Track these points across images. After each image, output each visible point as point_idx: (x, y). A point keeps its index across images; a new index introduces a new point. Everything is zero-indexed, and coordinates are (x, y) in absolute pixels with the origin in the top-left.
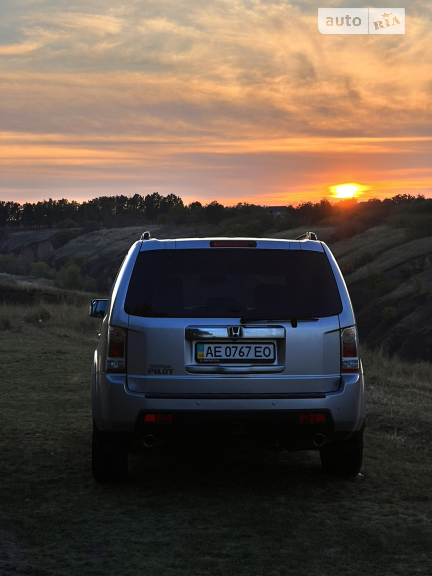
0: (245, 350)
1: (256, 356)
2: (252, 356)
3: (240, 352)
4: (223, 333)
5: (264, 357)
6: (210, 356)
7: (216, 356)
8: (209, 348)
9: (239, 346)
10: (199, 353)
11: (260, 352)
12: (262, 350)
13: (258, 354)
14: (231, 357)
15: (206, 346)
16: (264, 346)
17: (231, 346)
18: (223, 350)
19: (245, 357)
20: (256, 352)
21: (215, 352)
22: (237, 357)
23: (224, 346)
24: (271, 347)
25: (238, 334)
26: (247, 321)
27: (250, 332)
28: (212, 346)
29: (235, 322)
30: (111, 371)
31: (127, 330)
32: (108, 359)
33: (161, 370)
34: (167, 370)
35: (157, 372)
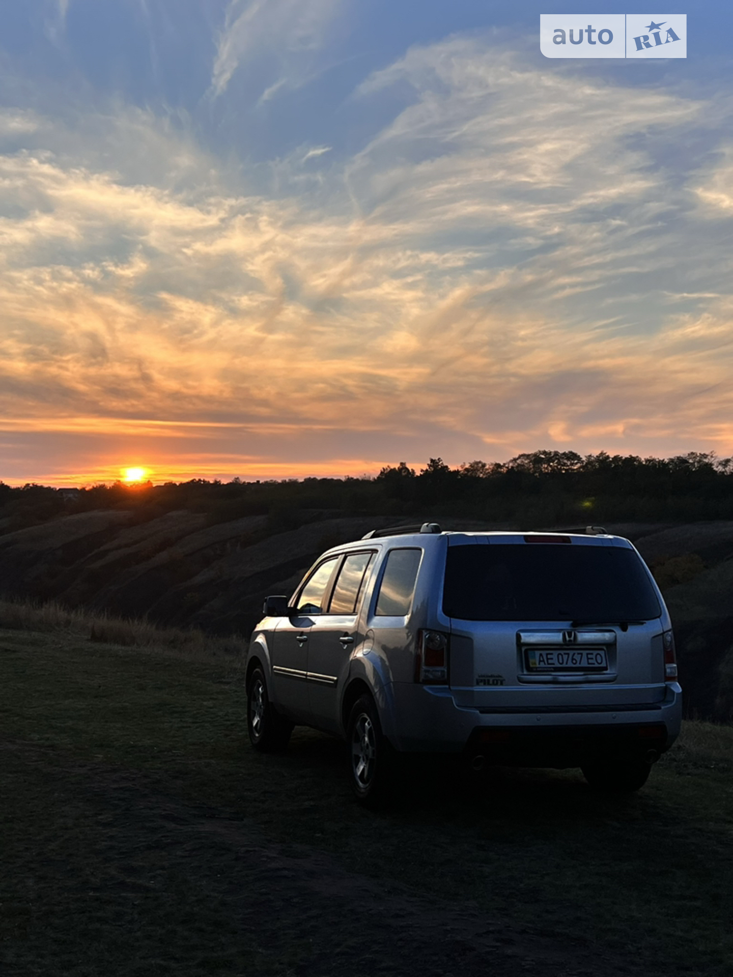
0: (577, 657)
1: (589, 664)
2: (584, 664)
3: (573, 659)
4: (557, 638)
5: (597, 665)
6: (542, 664)
7: (548, 664)
8: (541, 655)
9: (571, 653)
10: (531, 661)
11: (592, 659)
12: (593, 656)
13: (590, 661)
14: (564, 665)
15: (537, 653)
16: (595, 652)
17: (562, 652)
18: (555, 656)
19: (578, 665)
20: (588, 659)
21: (548, 659)
22: (570, 665)
23: (556, 653)
24: (602, 653)
25: (572, 638)
26: (580, 623)
27: (586, 636)
28: (544, 653)
29: (566, 625)
30: (428, 682)
31: (448, 635)
32: (424, 667)
33: (491, 680)
34: (498, 680)
35: (486, 683)
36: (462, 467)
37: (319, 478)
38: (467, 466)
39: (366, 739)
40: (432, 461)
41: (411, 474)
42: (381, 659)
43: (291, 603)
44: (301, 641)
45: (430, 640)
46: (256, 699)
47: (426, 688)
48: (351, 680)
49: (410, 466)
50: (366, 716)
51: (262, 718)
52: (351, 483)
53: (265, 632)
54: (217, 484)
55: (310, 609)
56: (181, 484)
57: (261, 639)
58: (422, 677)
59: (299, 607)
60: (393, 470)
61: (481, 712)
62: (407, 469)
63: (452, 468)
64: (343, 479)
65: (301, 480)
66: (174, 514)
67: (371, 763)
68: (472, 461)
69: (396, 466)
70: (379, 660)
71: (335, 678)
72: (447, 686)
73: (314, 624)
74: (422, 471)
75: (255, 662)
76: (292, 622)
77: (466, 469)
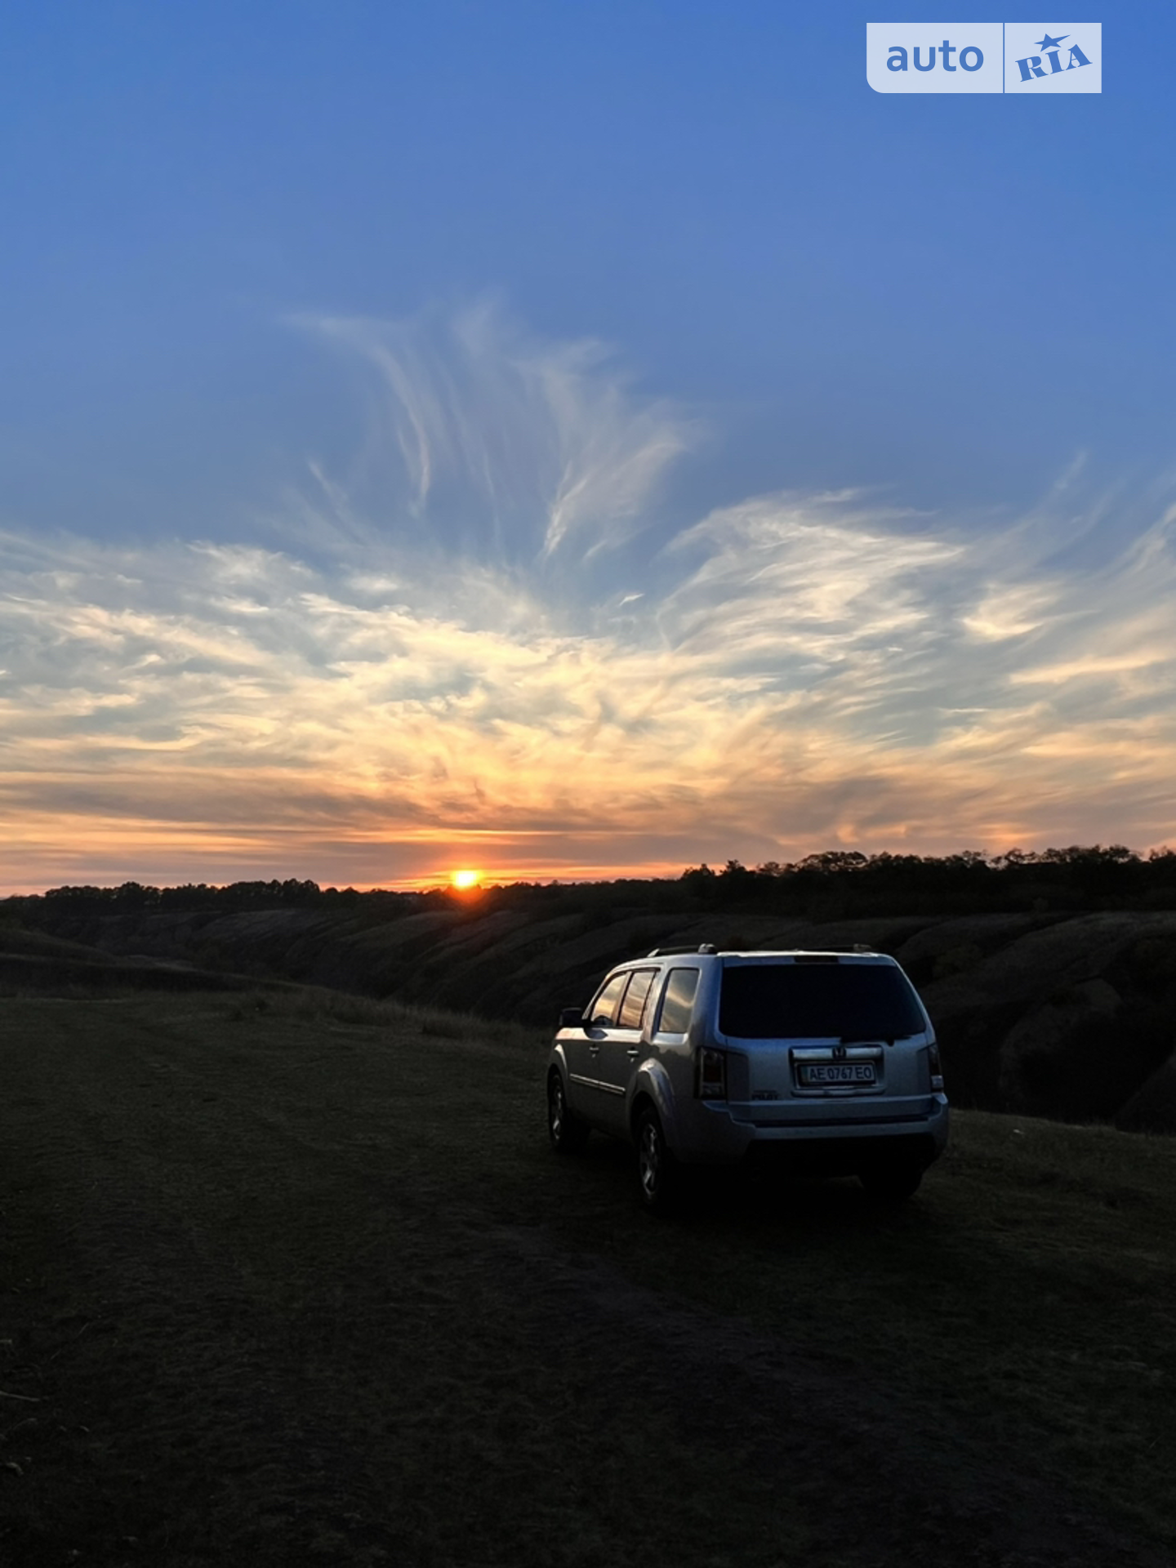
0: (847, 1071)
1: (858, 1077)
2: (854, 1078)
3: (843, 1074)
4: (827, 1053)
5: (866, 1079)
6: (814, 1080)
7: (820, 1078)
8: (812, 1071)
9: (841, 1068)
10: (803, 1077)
11: (861, 1073)
12: (862, 1070)
13: (860, 1075)
14: (835, 1080)
15: (809, 1069)
16: (863, 1067)
17: (832, 1067)
18: (825, 1071)
19: (847, 1079)
20: (858, 1073)
21: (819, 1074)
22: (841, 1079)
23: (826, 1068)
24: (871, 1067)
25: (842, 1053)
26: (849, 1039)
27: (853, 1051)
28: (815, 1068)
29: (835, 1041)
30: (706, 1097)
31: (725, 1052)
32: (702, 1083)
33: (766, 1095)
34: (772, 1096)
35: (762, 1098)
36: (758, 867)
37: (628, 879)
38: (762, 866)
39: (652, 1149)
40: (730, 863)
41: (712, 874)
42: (663, 1074)
43: (585, 1017)
44: (593, 1052)
45: (708, 1057)
46: (556, 1104)
47: (705, 1103)
48: (638, 1091)
49: (710, 867)
50: (651, 1127)
51: (561, 1122)
52: (657, 882)
53: (564, 1043)
54: (538, 886)
55: (603, 1021)
56: (506, 887)
57: (559, 1048)
58: (701, 1092)
59: (593, 1019)
60: (695, 872)
61: (758, 1126)
62: (708, 870)
63: (749, 868)
64: (650, 880)
65: (613, 881)
66: (499, 914)
67: (656, 1172)
68: (767, 862)
69: (698, 867)
70: (661, 1076)
71: (623, 1089)
72: (724, 1101)
73: (606, 1035)
74: (721, 871)
75: (555, 1069)
76: (587, 1032)
77: (762, 870)
